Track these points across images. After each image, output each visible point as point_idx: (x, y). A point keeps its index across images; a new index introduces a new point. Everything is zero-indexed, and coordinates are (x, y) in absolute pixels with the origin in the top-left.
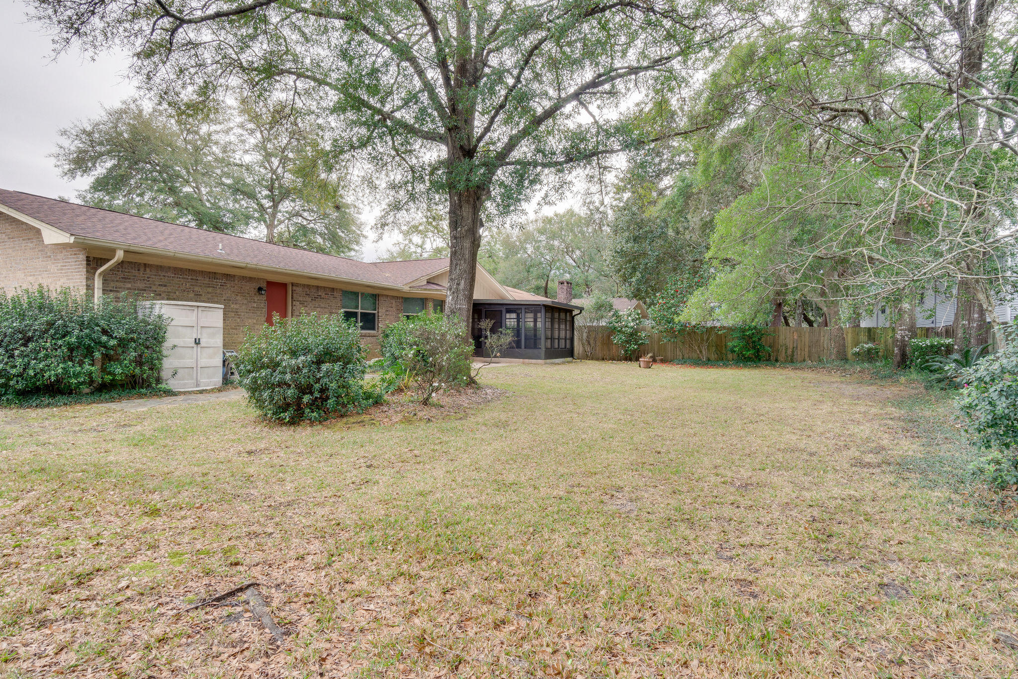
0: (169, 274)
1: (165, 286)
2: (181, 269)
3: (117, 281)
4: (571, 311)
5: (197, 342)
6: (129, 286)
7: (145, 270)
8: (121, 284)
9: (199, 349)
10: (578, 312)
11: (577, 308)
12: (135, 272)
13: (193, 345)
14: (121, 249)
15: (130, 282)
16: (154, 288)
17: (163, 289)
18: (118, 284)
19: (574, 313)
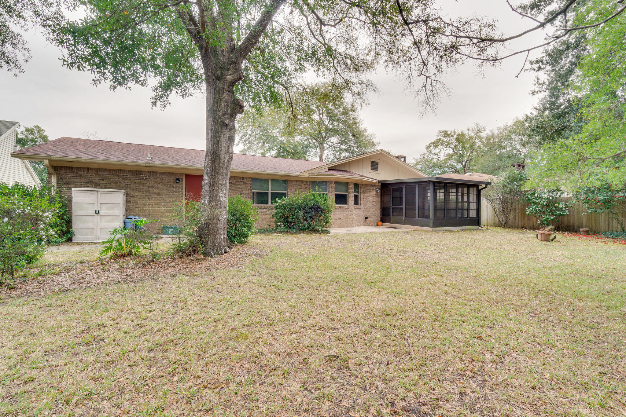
0: (106, 173)
1: (103, 180)
2: (115, 170)
3: (69, 178)
4: (477, 186)
5: (97, 212)
6: (77, 181)
7: (88, 171)
8: (72, 180)
9: (99, 217)
10: (484, 186)
11: (483, 183)
12: (82, 173)
13: (94, 214)
14: (46, 159)
15: (77, 179)
16: (95, 181)
17: (102, 182)
18: (69, 180)
19: (480, 187)
